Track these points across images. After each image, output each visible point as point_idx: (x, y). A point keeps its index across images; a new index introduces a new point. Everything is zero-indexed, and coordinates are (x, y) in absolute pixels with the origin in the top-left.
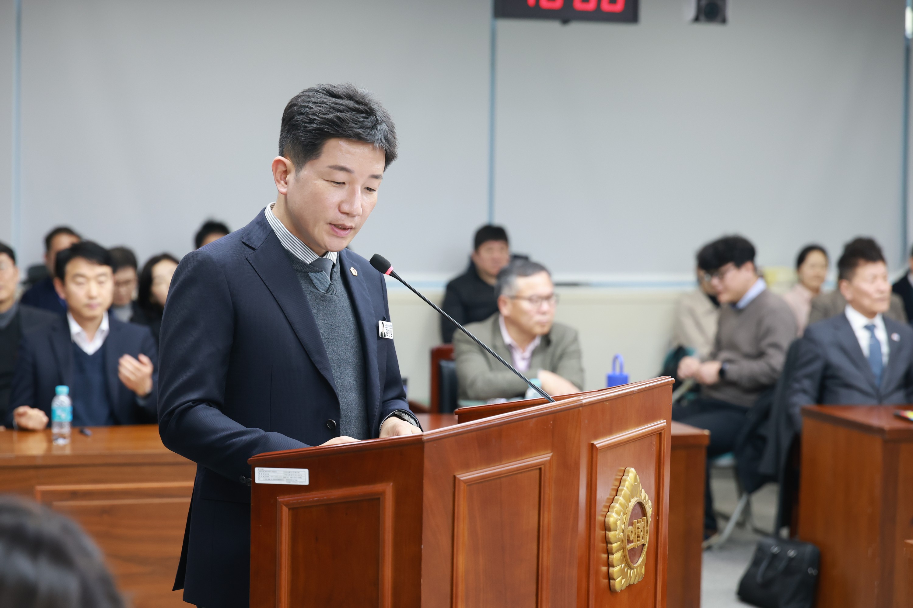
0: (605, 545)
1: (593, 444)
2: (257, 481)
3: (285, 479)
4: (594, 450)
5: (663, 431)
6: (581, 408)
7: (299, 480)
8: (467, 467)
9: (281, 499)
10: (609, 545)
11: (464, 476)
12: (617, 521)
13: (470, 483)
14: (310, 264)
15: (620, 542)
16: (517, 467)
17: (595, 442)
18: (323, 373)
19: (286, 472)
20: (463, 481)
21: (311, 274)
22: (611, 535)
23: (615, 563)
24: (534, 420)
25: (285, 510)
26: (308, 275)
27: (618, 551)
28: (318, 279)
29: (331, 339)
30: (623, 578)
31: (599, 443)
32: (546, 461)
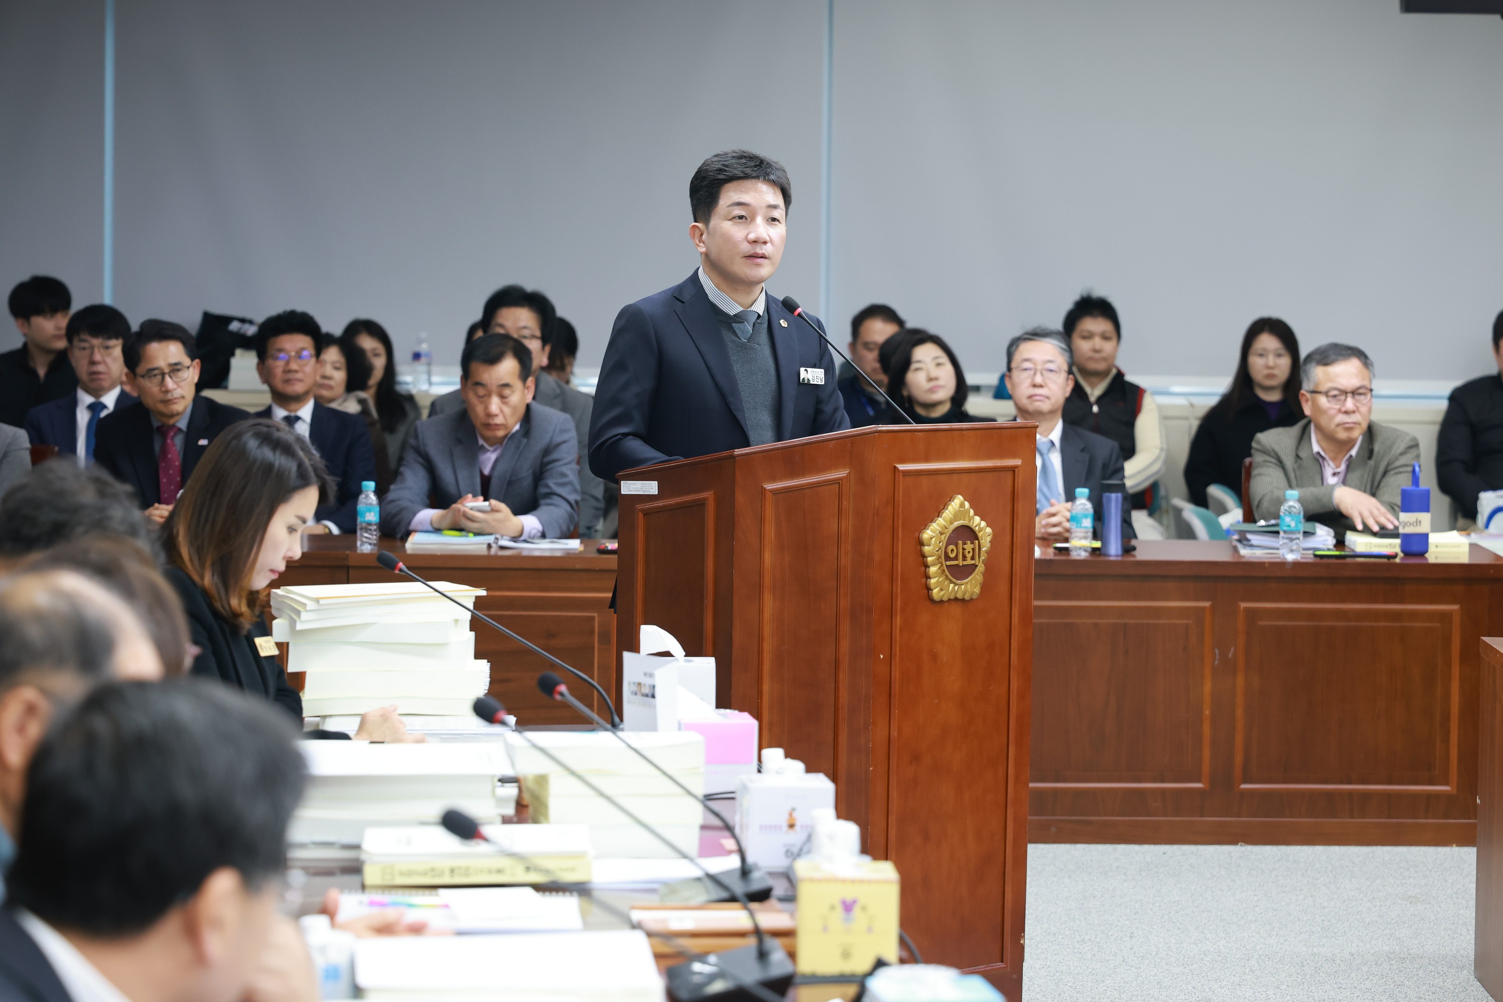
0: (921, 559)
1: (895, 466)
2: (623, 493)
3: (642, 490)
4: (896, 471)
5: (1016, 470)
6: (877, 434)
7: (651, 491)
8: (773, 479)
9: (639, 506)
10: (925, 559)
11: (769, 486)
12: (931, 538)
13: (775, 492)
14: (734, 315)
15: (934, 558)
16: (817, 481)
17: (898, 466)
18: (736, 413)
19: (642, 484)
20: (768, 490)
21: (734, 325)
22: (926, 549)
23: (931, 576)
24: (834, 442)
25: (641, 515)
26: (732, 325)
27: (934, 565)
28: (740, 329)
29: (748, 383)
30: (941, 590)
31: (902, 467)
32: (843, 477)
